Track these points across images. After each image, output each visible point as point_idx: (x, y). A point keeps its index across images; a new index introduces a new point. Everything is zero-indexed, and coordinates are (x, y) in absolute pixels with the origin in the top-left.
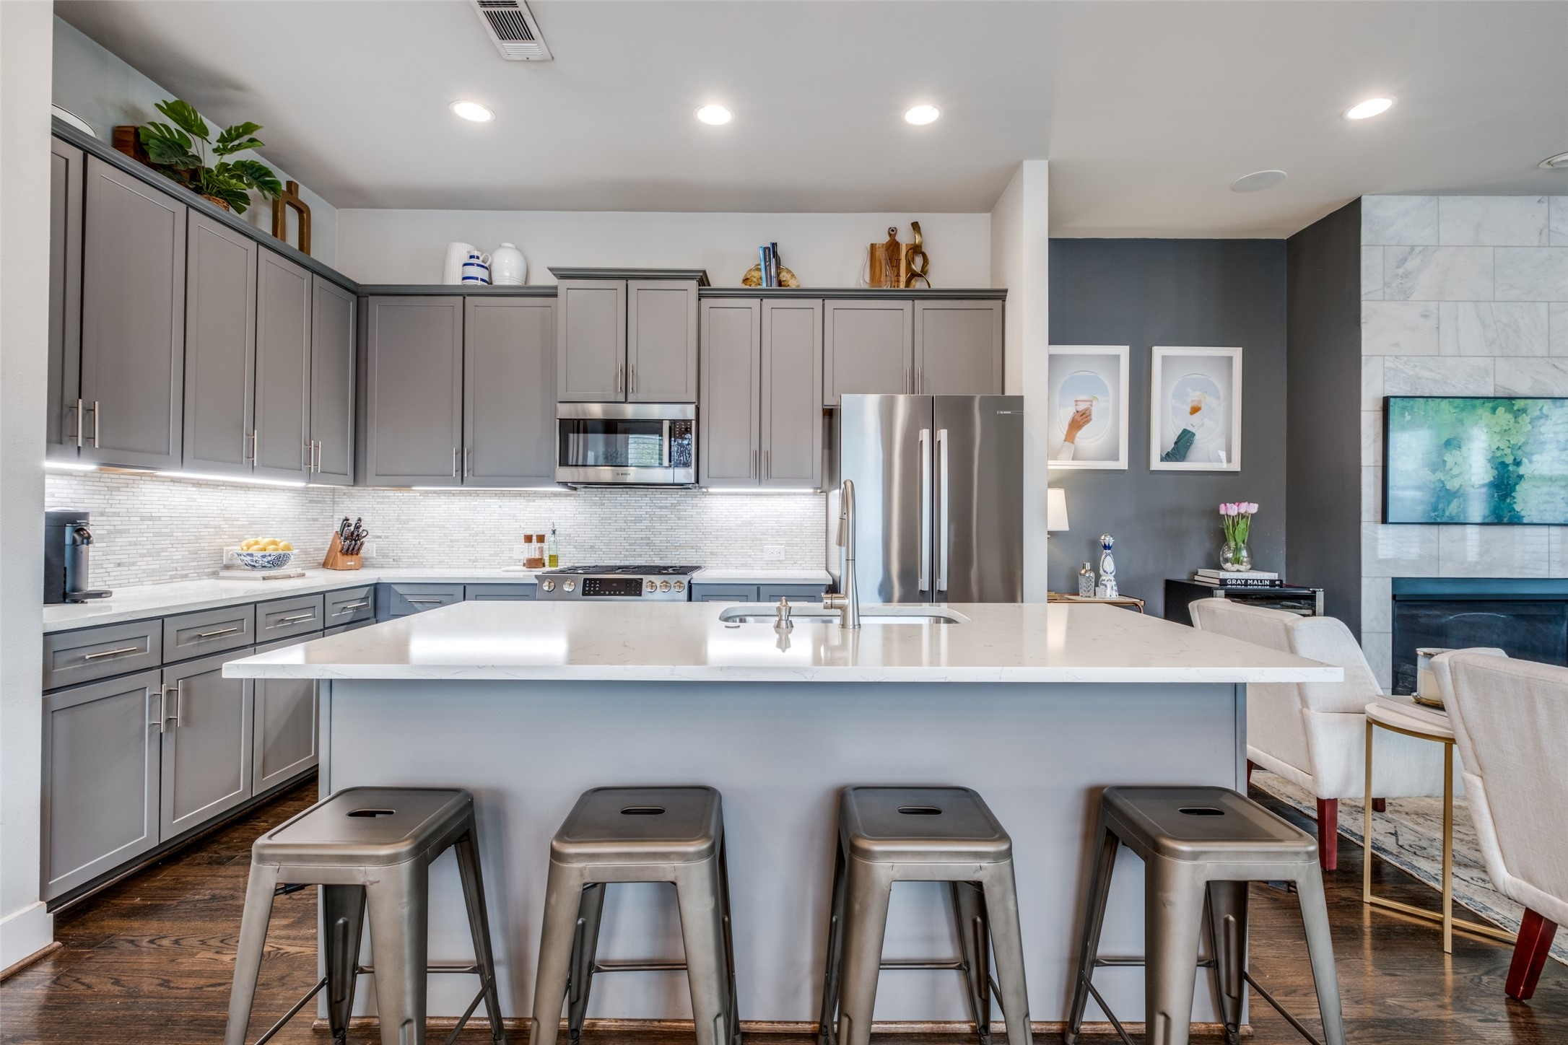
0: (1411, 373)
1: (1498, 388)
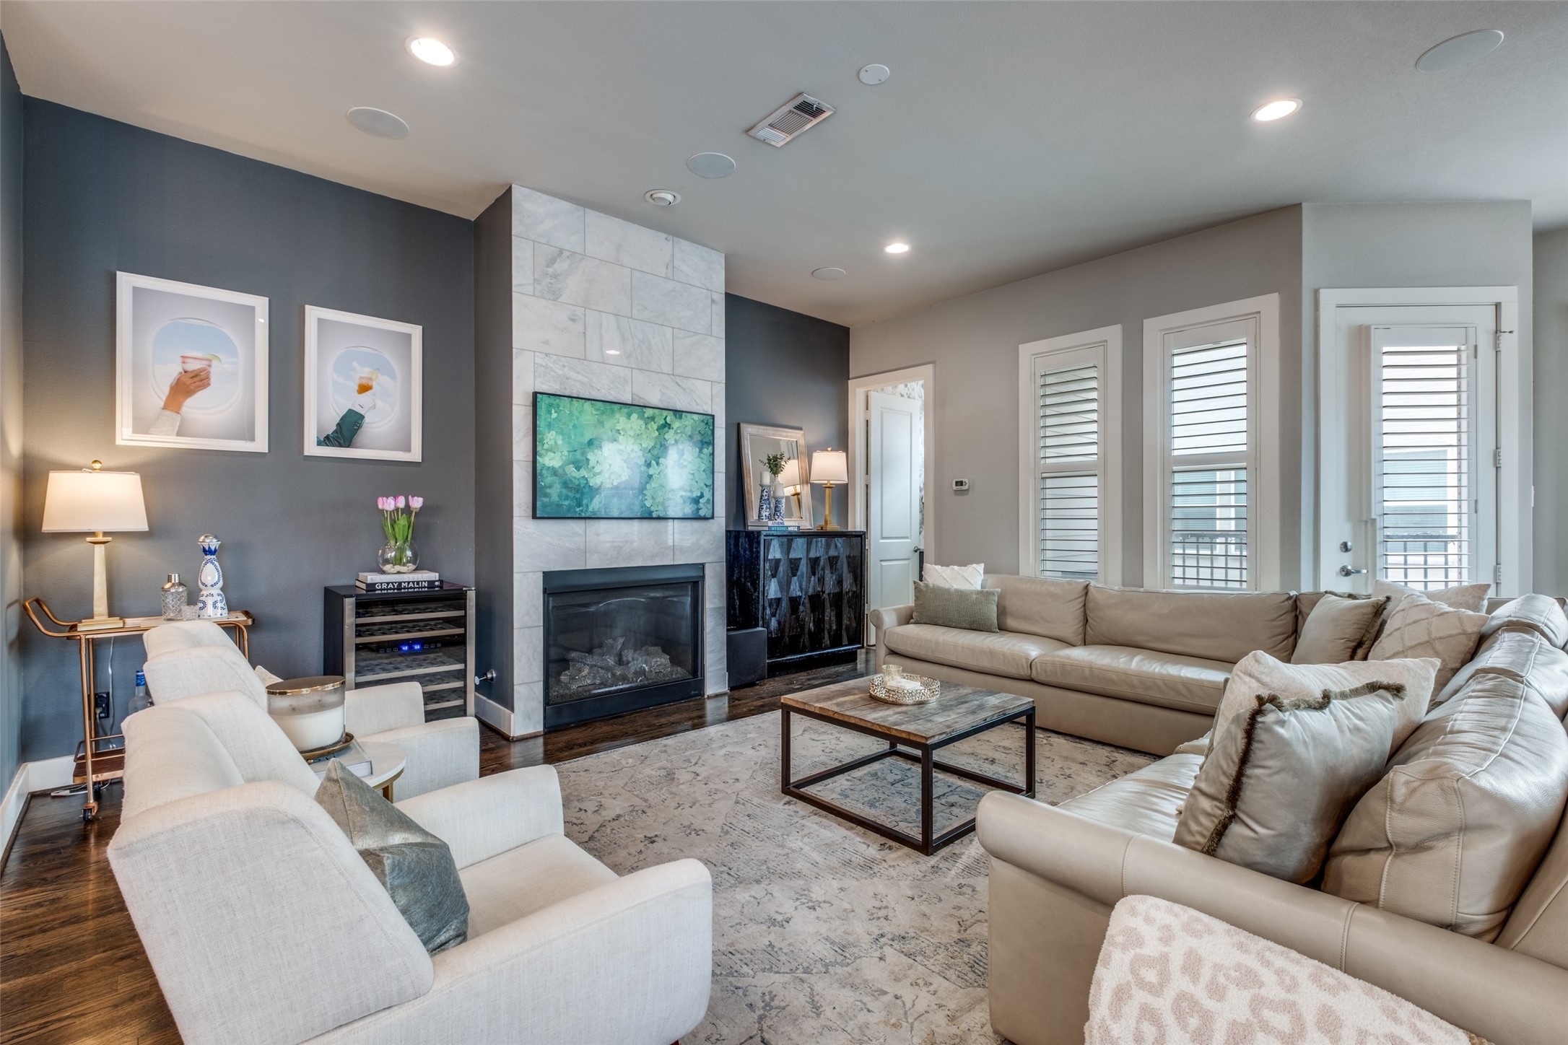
0: (561, 372)
1: (635, 397)
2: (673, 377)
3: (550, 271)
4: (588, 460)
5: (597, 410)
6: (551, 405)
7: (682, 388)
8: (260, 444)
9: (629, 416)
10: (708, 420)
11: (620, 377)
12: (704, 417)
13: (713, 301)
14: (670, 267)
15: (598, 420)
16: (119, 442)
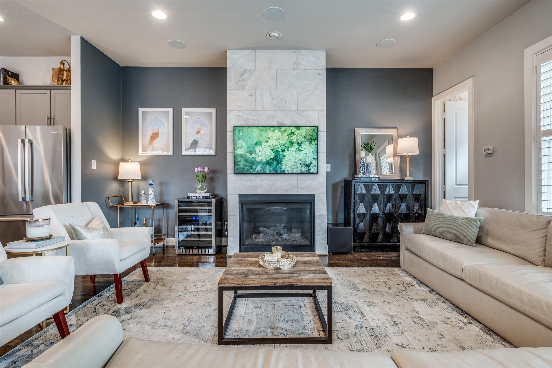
0: (245, 117)
1: (278, 123)
2: (297, 112)
3: (241, 79)
4: (255, 150)
5: (259, 130)
6: (240, 130)
7: (302, 116)
8: (170, 153)
9: (274, 131)
10: (314, 129)
11: (271, 115)
12: (312, 127)
13: (319, 74)
14: (296, 64)
15: (260, 134)
16: (139, 154)
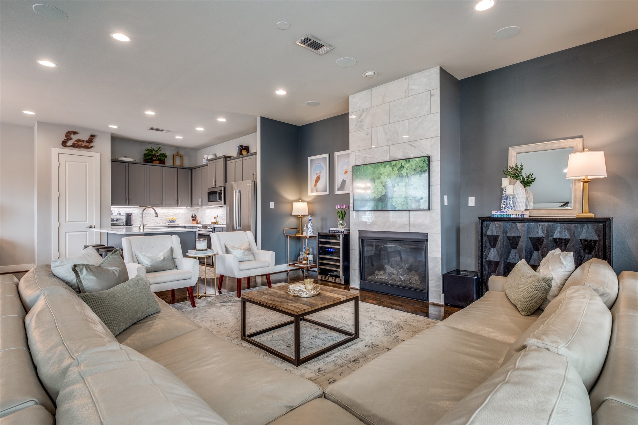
0: (363, 156)
1: (391, 157)
2: (409, 143)
3: (360, 120)
6: (357, 169)
7: (414, 146)
8: (327, 193)
9: (385, 167)
11: (385, 151)
12: (422, 158)
13: (431, 95)
14: (407, 91)
15: (373, 171)
16: (309, 195)
